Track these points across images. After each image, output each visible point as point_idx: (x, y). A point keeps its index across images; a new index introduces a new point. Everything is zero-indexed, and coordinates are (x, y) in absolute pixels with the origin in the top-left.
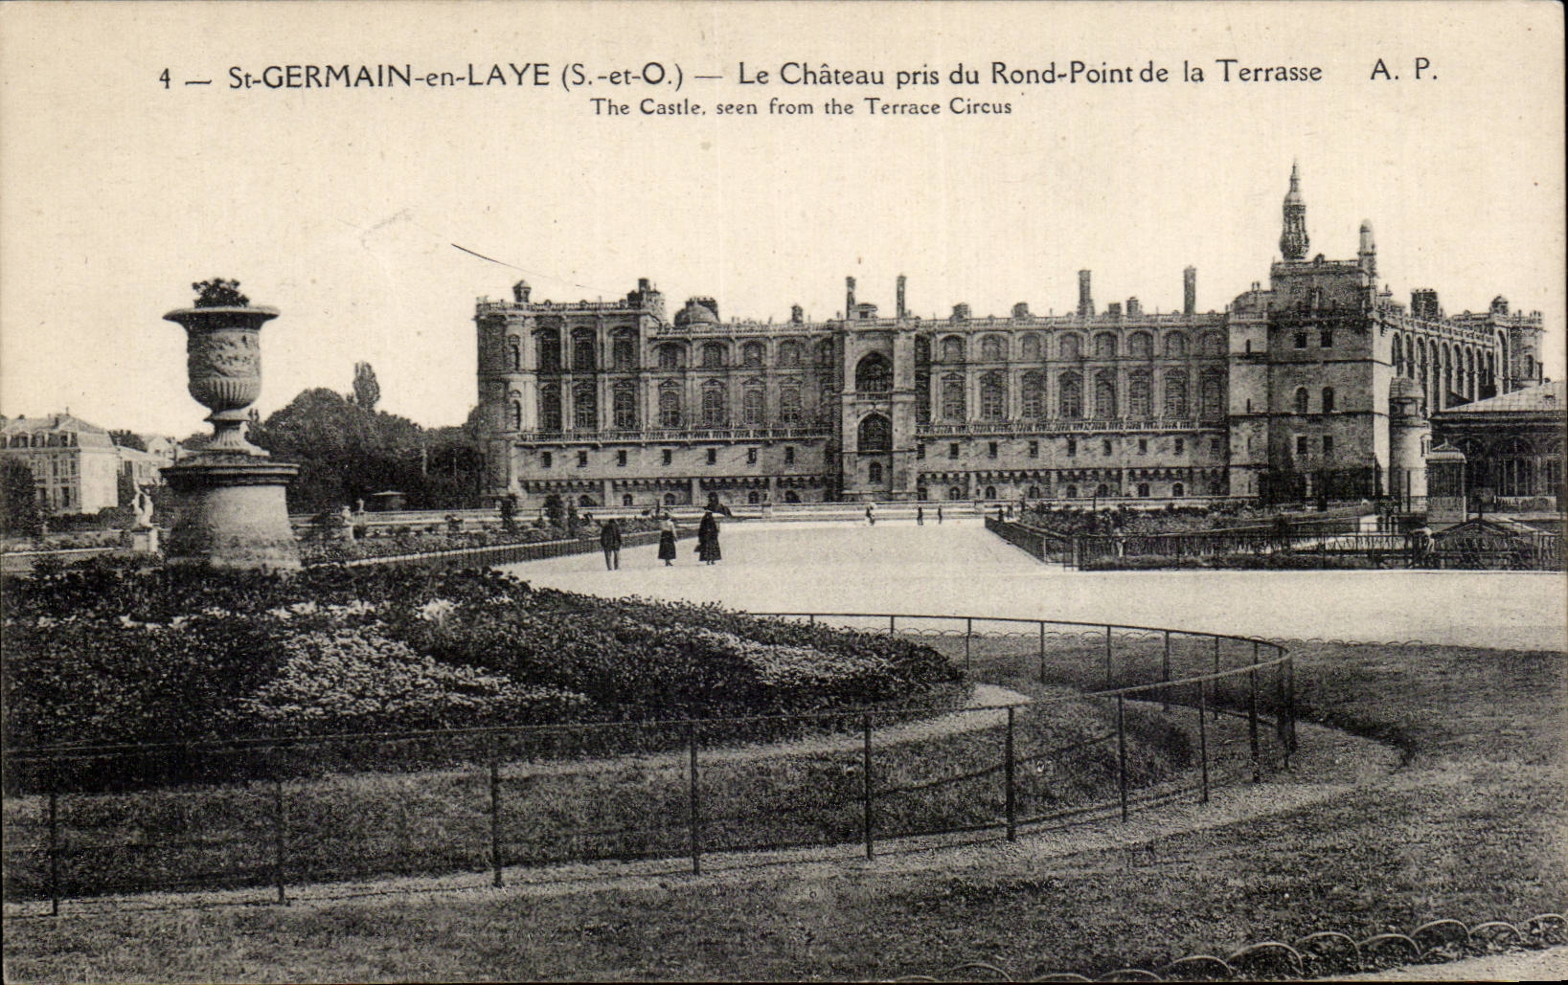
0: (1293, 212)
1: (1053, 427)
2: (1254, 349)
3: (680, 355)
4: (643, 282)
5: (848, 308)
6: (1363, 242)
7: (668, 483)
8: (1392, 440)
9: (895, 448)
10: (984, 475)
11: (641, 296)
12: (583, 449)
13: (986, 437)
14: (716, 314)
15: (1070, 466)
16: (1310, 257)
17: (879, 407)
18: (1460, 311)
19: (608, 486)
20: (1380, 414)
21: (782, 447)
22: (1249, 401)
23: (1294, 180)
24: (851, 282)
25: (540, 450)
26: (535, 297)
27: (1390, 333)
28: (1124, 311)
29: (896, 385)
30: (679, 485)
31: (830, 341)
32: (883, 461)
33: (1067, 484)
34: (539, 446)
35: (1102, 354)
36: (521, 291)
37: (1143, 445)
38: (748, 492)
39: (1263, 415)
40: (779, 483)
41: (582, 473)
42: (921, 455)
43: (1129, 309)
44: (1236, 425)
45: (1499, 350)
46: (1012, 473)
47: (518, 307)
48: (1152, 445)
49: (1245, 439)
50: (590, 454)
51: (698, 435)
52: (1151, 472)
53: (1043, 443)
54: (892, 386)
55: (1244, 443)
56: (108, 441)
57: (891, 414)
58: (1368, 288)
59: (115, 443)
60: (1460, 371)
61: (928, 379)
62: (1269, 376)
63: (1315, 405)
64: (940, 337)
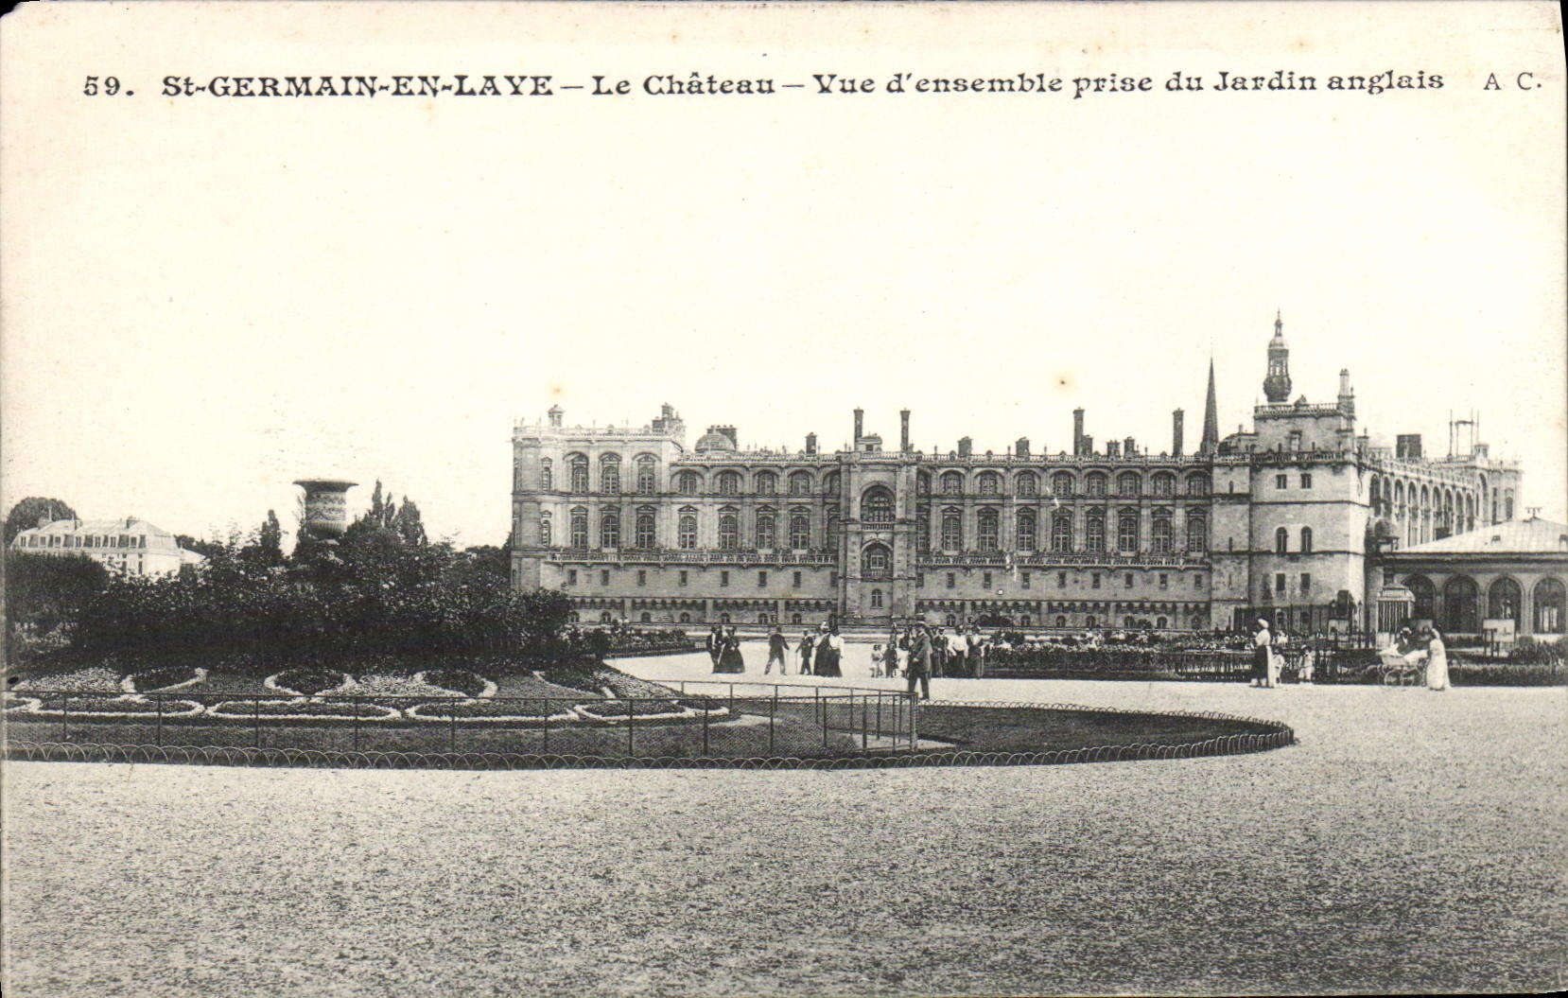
0: (1278, 354)
1: (1045, 560)
2: (1236, 490)
3: (699, 481)
4: (666, 409)
5: (856, 441)
6: (1343, 385)
9: (895, 575)
10: (979, 603)
12: (606, 568)
13: (981, 567)
14: (734, 442)
17: (881, 536)
20: (1355, 554)
21: (790, 572)
22: (1231, 540)
23: (1278, 324)
24: (859, 414)
25: (567, 568)
27: (1368, 475)
32: (884, 587)
33: (1056, 615)
34: (564, 564)
37: (1129, 580)
38: (758, 613)
39: (1243, 553)
42: (920, 584)
43: (1127, 449)
44: (1219, 561)
49: (1227, 575)
50: (612, 572)
52: (1137, 605)
55: (1226, 580)
56: (173, 543)
57: (892, 544)
58: (1346, 431)
59: (179, 546)
61: (928, 512)
62: (1251, 516)
63: (1294, 545)
64: (942, 471)
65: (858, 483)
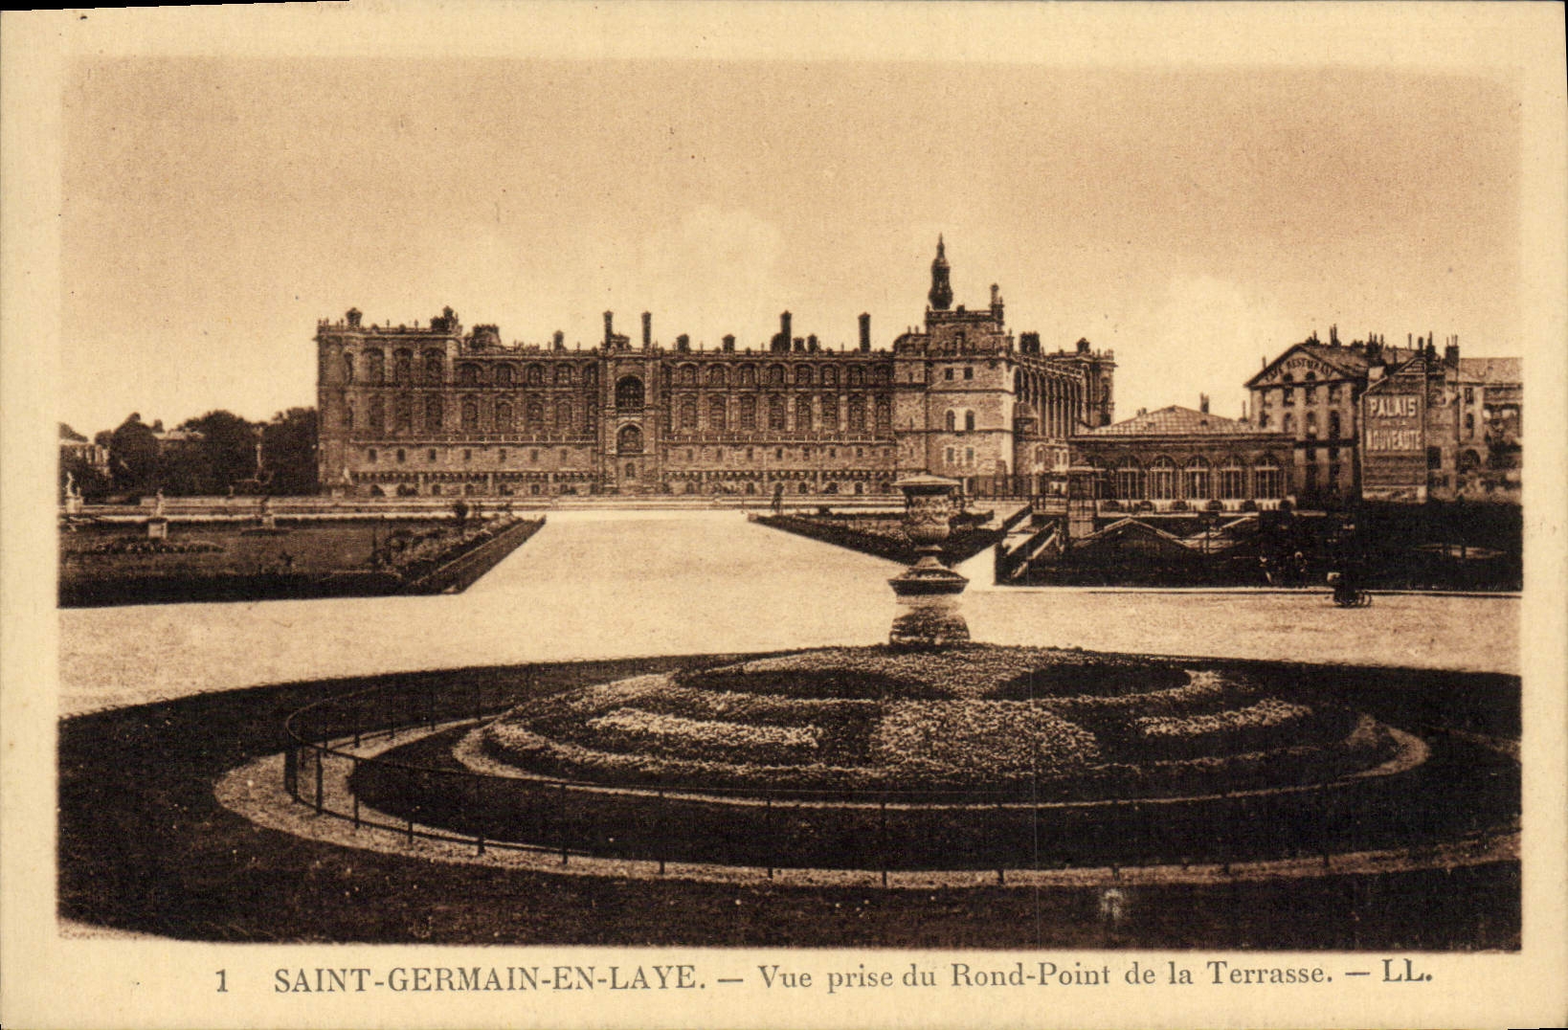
0: (940, 272)
7: (468, 476)
8: (1015, 450)
11: (445, 323)
15: (777, 468)
16: (953, 307)
18: (1056, 350)
19: (421, 478)
24: (608, 317)
26: (366, 322)
28: (806, 345)
29: (646, 402)
30: (477, 477)
31: (595, 365)
35: (801, 382)
36: (354, 316)
40: (556, 477)
41: (400, 467)
45: (1084, 381)
46: (734, 473)
47: (351, 329)
48: (839, 451)
51: (492, 438)
53: (757, 450)
54: (643, 402)
60: (1059, 398)
65: (611, 376)
